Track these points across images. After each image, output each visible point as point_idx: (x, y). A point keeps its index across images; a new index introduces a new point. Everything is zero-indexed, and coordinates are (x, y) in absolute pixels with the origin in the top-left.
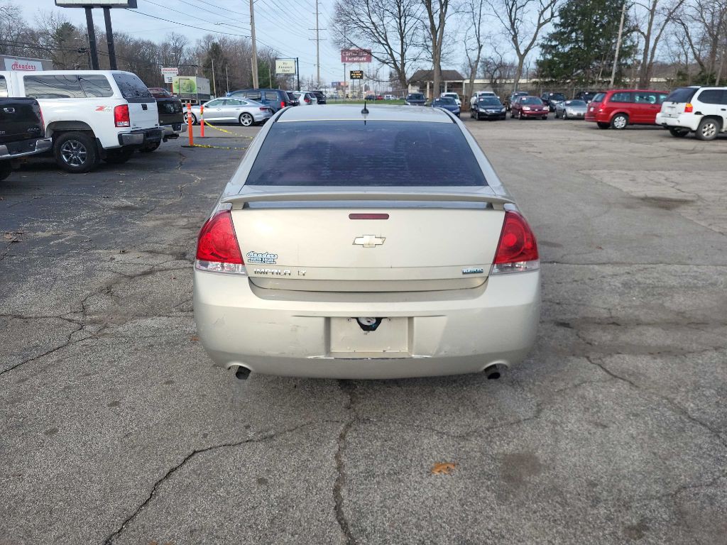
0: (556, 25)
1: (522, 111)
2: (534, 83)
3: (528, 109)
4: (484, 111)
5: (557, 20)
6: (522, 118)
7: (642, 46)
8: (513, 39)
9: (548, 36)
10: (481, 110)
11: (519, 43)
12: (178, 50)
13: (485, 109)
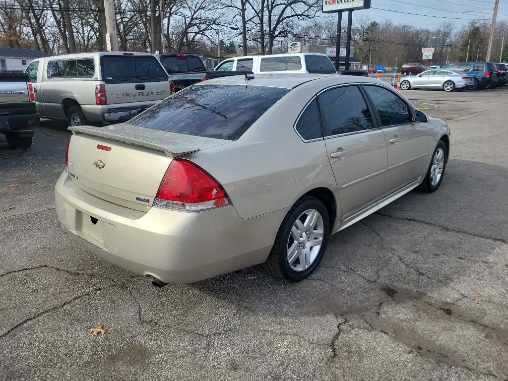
12: (446, 35)
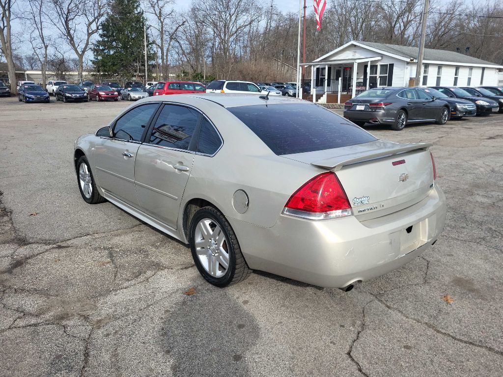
0: (101, 36)
1: (100, 96)
2: (93, 75)
3: (104, 94)
4: (70, 95)
5: (100, 32)
6: (101, 100)
7: (159, 54)
8: (70, 42)
9: (96, 43)
10: (67, 95)
11: (76, 46)
13: (71, 94)
